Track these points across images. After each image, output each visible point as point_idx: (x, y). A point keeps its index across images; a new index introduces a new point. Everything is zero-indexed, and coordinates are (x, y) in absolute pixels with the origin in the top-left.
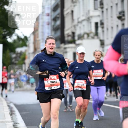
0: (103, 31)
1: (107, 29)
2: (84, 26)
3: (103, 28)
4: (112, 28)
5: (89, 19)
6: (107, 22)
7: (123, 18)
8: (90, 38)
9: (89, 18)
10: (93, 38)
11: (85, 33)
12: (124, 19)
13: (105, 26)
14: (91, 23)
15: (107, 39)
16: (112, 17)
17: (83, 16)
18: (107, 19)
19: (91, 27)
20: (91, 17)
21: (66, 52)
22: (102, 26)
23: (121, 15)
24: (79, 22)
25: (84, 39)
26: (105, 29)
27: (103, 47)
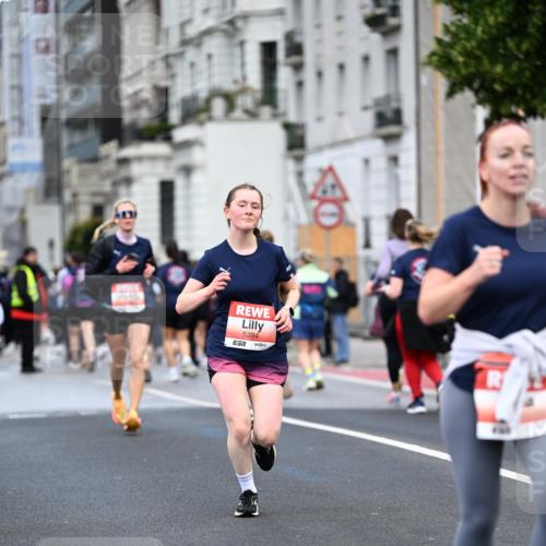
0: (300, 84)
1: (320, 74)
2: (210, 57)
3: (298, 67)
4: (341, 67)
5: (232, 28)
6: (319, 41)
7: (392, 21)
8: (238, 113)
9: (231, 22)
10: (252, 115)
11: (215, 93)
12: (397, 29)
13: (309, 58)
14: (242, 43)
15: (320, 119)
16: (339, 18)
17: (206, 11)
18: (318, 26)
19: (243, 65)
20: (245, 17)
21: (128, 181)
22: (295, 59)
23: (380, 11)
24: (185, 43)
25: (210, 119)
26: (309, 75)
27: (299, 159)
